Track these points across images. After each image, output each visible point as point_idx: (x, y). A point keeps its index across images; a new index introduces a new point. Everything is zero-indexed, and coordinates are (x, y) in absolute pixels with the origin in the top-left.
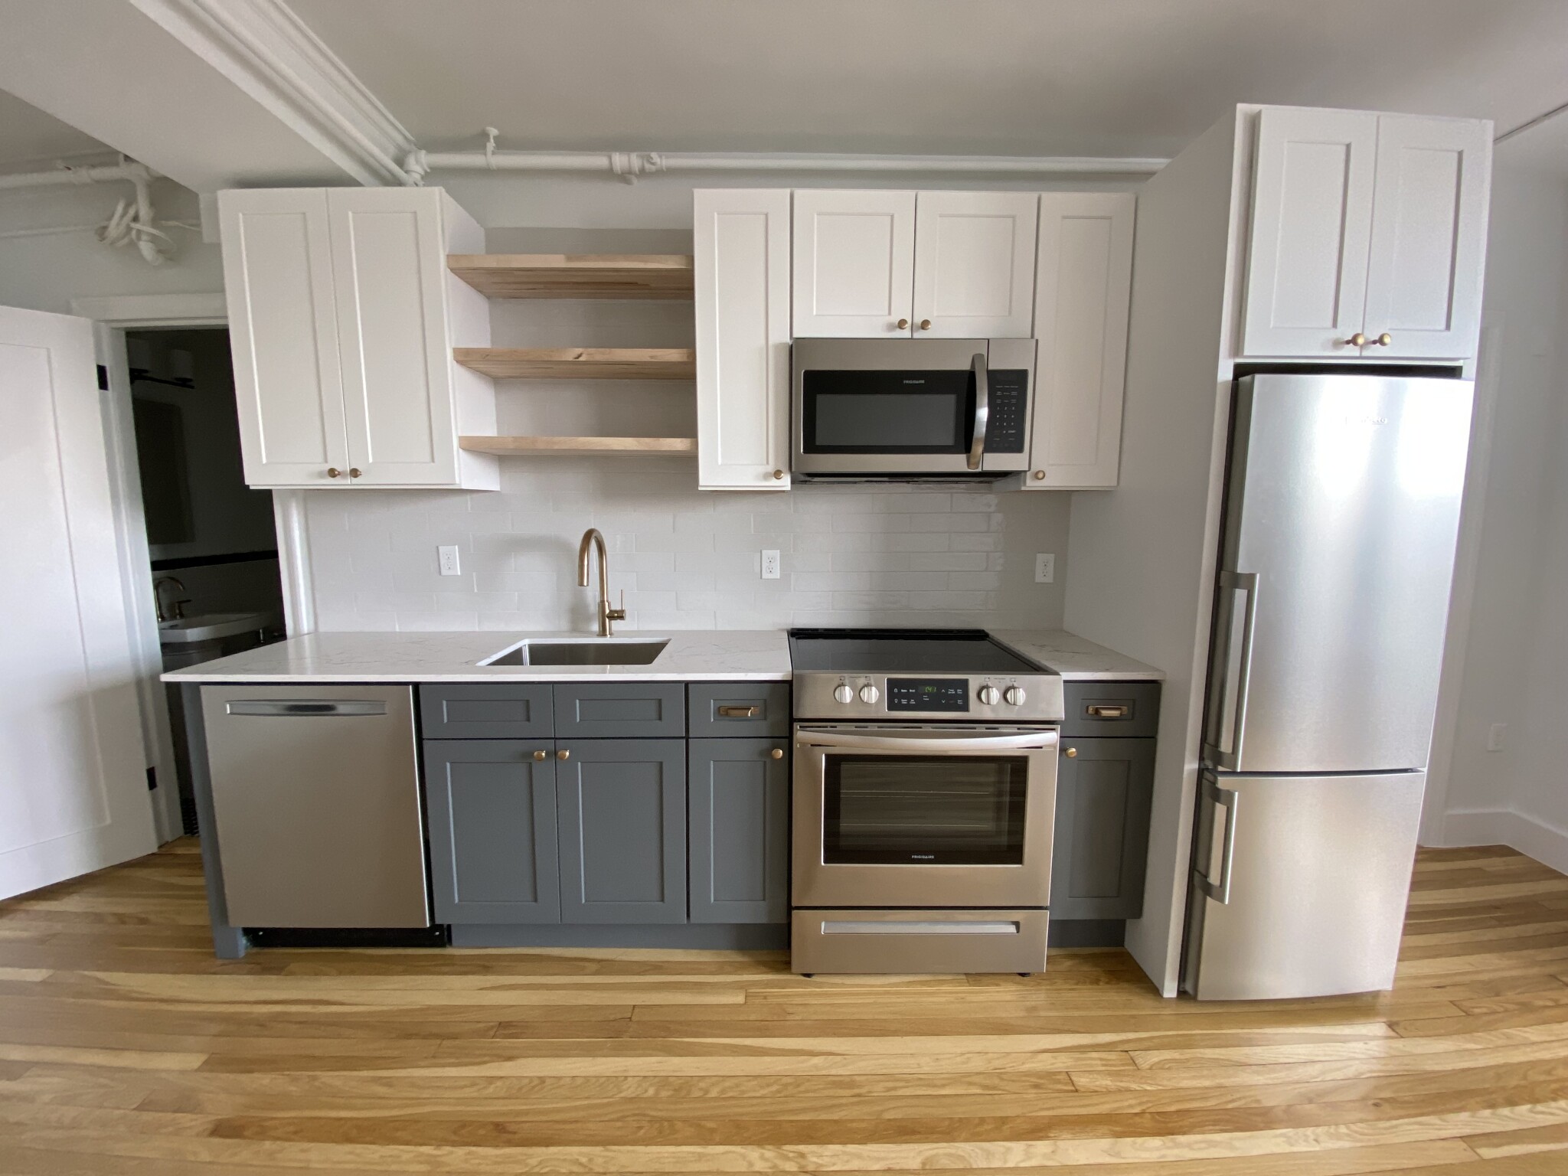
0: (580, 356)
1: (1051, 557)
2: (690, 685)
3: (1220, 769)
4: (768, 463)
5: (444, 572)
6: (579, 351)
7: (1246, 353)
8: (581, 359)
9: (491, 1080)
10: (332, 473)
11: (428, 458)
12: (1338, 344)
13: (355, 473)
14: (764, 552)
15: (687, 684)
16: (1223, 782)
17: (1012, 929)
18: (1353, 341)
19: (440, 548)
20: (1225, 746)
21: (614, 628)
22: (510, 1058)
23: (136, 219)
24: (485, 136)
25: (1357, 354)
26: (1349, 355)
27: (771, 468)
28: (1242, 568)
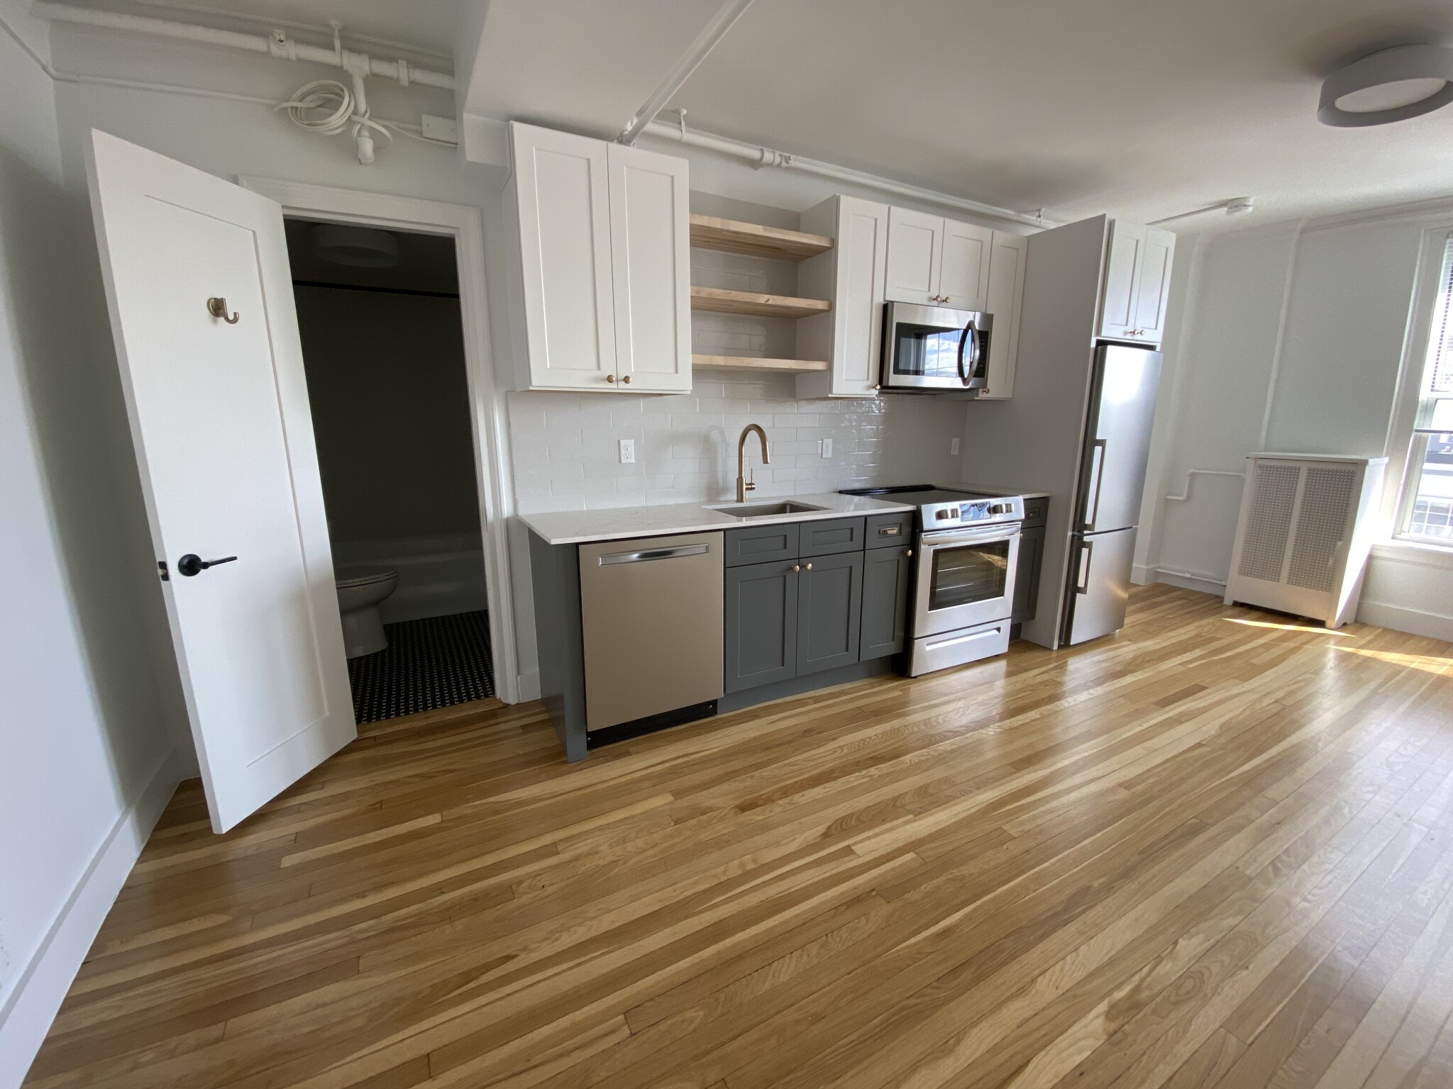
0: (768, 300)
1: (958, 439)
2: (868, 518)
3: (1086, 532)
4: (868, 379)
5: (623, 461)
6: (767, 297)
7: (1103, 335)
8: (769, 303)
9: (841, 747)
10: (609, 379)
11: (673, 370)
12: (1126, 333)
13: (626, 380)
14: (824, 440)
15: (866, 517)
16: (1086, 539)
17: (996, 632)
18: (1133, 333)
19: (623, 442)
20: (1088, 521)
21: (747, 497)
22: (834, 739)
23: (355, 112)
24: (677, 112)
25: (1131, 338)
26: (1129, 338)
27: (870, 383)
28: (1098, 437)
